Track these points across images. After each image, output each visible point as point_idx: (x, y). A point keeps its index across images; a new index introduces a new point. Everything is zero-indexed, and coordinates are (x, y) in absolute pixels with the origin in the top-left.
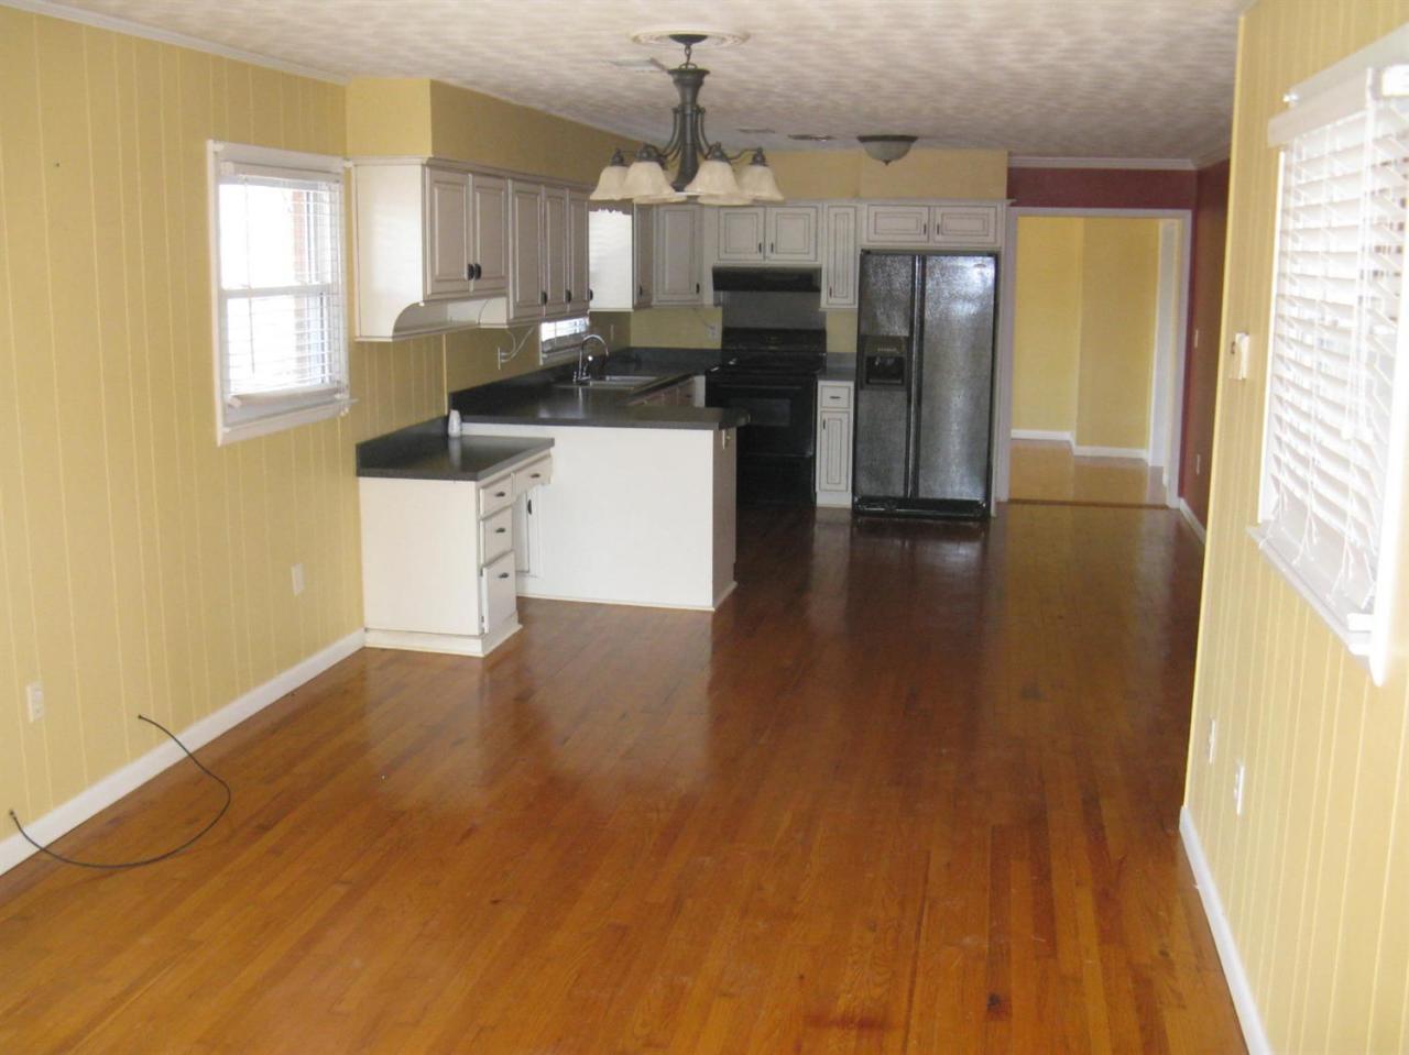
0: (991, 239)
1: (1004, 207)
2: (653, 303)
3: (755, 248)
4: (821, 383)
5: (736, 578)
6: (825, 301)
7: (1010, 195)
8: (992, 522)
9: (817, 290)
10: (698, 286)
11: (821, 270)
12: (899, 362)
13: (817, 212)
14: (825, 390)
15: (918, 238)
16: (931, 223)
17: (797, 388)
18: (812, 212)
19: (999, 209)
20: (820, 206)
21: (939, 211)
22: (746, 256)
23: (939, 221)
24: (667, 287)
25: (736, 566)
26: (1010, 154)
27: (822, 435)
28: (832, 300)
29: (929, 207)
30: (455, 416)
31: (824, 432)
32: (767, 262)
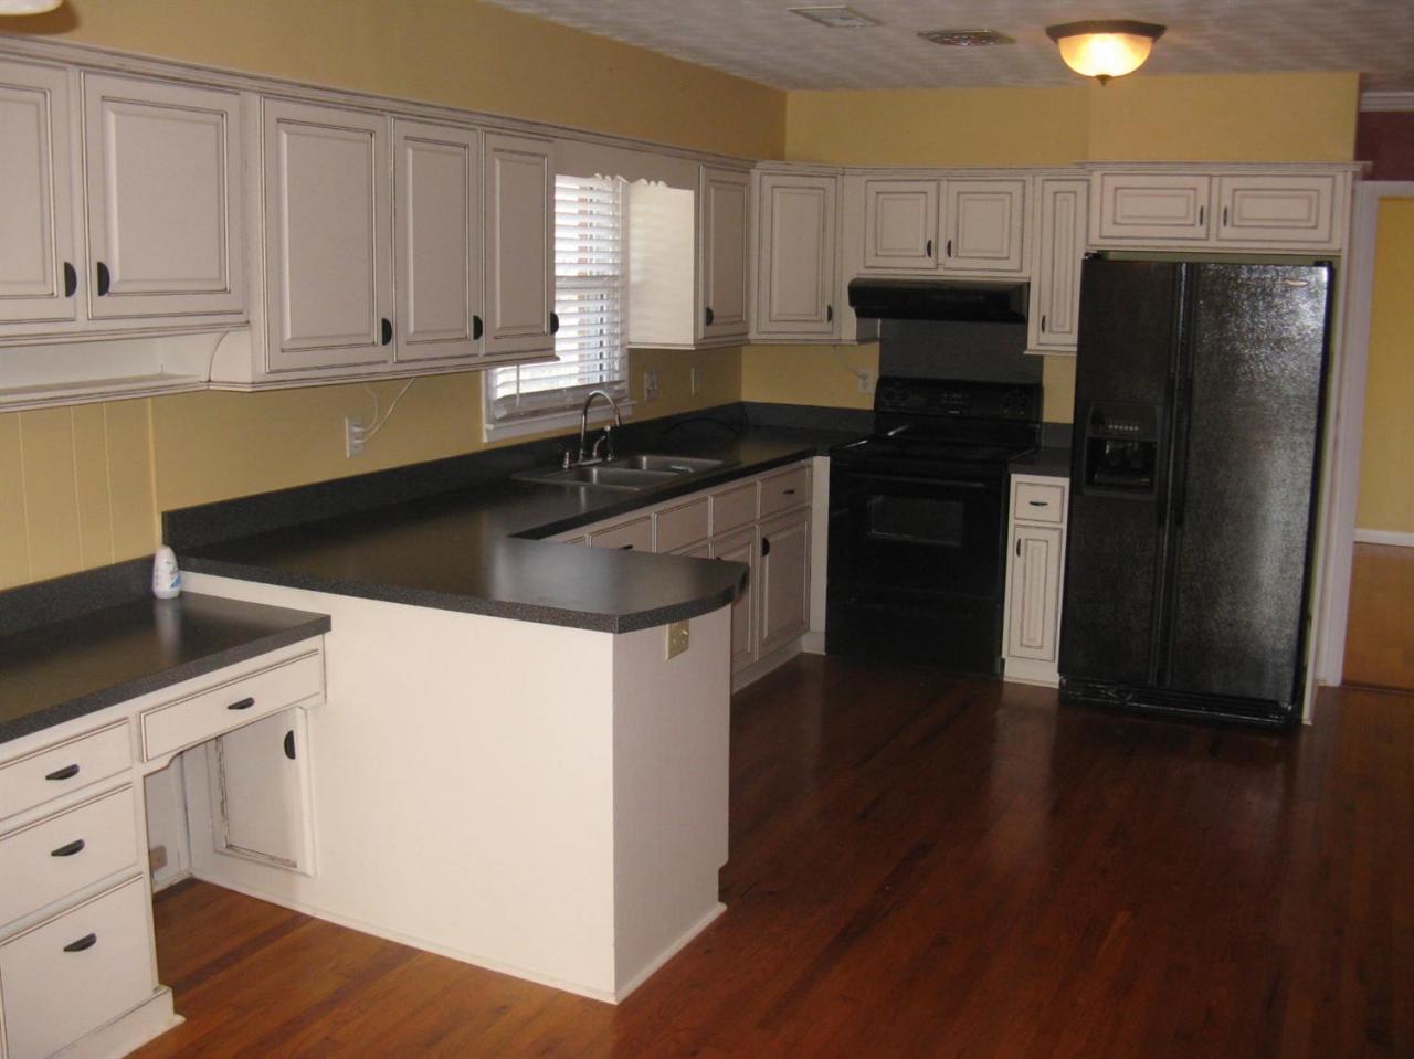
0: (1322, 234)
1: (1350, 175)
2: (753, 335)
3: (922, 249)
4: (1015, 478)
5: (724, 895)
6: (1035, 341)
7: (1360, 154)
8: (1304, 739)
9: (1021, 319)
10: (830, 310)
11: (1029, 284)
12: (1148, 449)
13: (1024, 188)
14: (1022, 489)
15: (1190, 233)
16: (1214, 203)
17: (978, 485)
18: (1015, 188)
19: (1340, 178)
20: (1029, 179)
21: (1229, 184)
22: (905, 261)
23: (1226, 202)
24: (775, 310)
25: (723, 872)
26: (1365, 85)
27: (1014, 565)
28: (1045, 338)
29: (1211, 176)
30: (165, 561)
31: (1019, 561)
32: (940, 272)
